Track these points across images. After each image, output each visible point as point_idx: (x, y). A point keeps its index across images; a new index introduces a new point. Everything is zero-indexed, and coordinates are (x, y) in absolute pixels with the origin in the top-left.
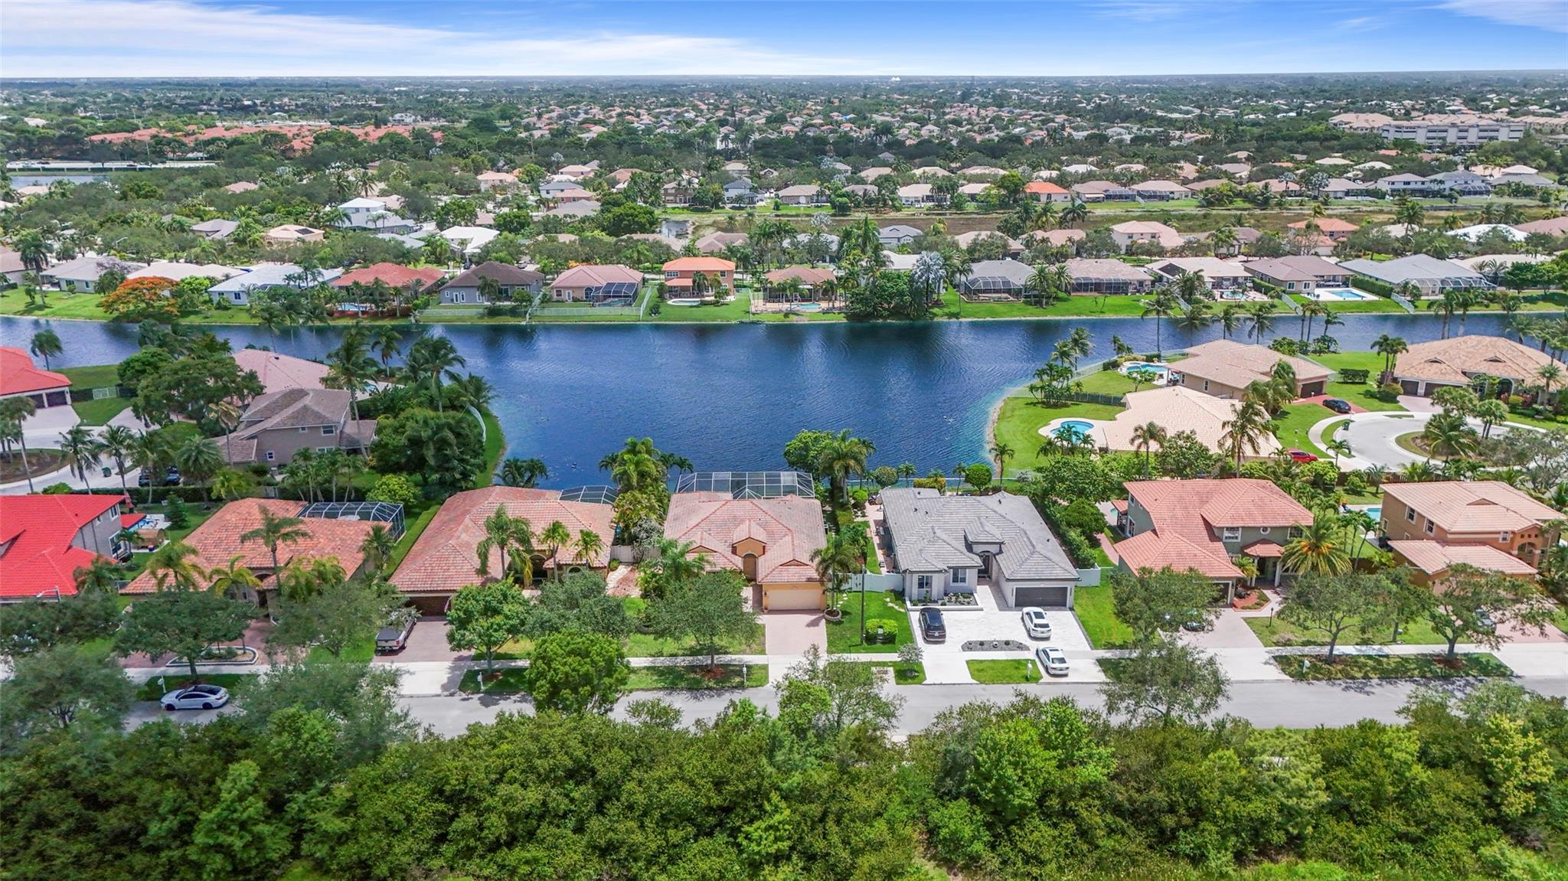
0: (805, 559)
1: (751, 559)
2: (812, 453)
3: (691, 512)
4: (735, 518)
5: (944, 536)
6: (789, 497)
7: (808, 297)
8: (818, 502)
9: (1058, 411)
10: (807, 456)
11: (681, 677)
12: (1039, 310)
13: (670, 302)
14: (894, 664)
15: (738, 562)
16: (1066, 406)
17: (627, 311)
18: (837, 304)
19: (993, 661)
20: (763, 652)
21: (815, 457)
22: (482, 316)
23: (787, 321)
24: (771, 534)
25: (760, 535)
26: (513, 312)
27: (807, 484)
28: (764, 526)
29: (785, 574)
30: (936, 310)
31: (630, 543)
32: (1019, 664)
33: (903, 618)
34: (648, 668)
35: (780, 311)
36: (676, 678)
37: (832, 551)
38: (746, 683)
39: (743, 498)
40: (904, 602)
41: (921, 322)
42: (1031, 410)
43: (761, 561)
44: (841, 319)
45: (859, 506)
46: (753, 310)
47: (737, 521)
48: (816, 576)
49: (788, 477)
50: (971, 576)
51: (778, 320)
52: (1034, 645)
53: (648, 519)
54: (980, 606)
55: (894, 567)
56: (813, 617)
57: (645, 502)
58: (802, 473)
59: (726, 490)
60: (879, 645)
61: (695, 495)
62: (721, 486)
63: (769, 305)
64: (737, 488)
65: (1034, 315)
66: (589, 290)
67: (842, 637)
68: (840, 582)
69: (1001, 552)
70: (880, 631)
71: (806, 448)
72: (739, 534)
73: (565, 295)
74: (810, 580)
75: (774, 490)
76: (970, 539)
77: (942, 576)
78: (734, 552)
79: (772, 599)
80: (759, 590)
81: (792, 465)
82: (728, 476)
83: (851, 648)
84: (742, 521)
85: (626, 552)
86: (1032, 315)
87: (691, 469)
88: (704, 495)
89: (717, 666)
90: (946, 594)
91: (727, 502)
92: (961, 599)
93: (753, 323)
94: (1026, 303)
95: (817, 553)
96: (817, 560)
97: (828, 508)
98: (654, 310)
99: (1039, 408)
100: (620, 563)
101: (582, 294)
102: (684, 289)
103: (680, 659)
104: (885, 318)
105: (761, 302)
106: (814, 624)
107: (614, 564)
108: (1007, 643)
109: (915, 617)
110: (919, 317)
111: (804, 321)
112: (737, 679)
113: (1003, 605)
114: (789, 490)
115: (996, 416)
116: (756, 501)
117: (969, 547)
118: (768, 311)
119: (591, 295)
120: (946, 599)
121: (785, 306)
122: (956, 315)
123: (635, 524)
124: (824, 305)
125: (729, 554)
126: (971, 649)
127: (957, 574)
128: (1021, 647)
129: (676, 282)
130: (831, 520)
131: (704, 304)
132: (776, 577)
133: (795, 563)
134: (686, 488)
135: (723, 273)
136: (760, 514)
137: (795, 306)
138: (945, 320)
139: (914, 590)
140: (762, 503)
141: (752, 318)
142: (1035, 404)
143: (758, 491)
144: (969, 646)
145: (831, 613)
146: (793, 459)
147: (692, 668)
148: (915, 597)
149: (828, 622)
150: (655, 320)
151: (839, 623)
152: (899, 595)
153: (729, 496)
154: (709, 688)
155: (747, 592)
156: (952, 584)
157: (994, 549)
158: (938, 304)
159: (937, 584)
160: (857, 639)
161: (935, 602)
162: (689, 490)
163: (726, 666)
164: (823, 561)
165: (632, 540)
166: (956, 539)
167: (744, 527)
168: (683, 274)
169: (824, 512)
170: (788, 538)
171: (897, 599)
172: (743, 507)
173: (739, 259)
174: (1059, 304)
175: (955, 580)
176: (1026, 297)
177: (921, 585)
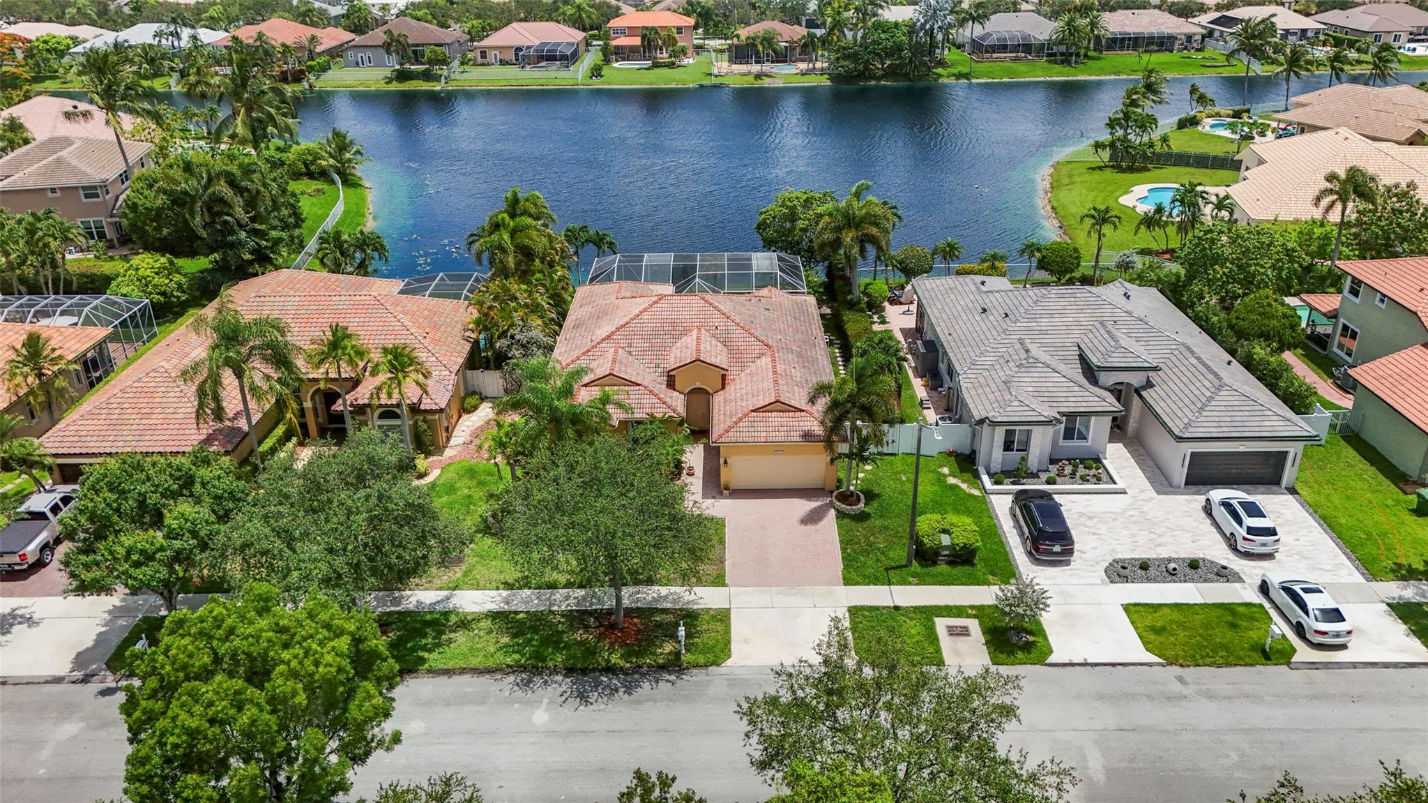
0: (799, 399)
1: (700, 398)
2: (801, 224)
3: (600, 315)
4: (674, 325)
5: (1045, 357)
6: (764, 292)
7: (782, 57)
8: (812, 300)
9: (1136, 175)
10: (791, 230)
11: (554, 640)
12: (1067, 69)
13: (616, 65)
14: (980, 612)
15: (678, 403)
16: (1146, 169)
17: (563, 74)
18: (818, 65)
19: (1177, 606)
20: (719, 581)
21: (804, 230)
22: (389, 80)
23: (758, 84)
24: (734, 352)
25: (718, 356)
26: (427, 76)
27: (794, 271)
28: (724, 340)
29: (760, 426)
30: (939, 70)
31: (498, 367)
32: (1232, 614)
33: (980, 509)
34: (495, 616)
35: (750, 73)
36: (545, 642)
37: (851, 386)
38: (686, 658)
39: (692, 291)
40: (977, 476)
41: (922, 84)
42: (1097, 175)
43: (718, 400)
44: (824, 81)
45: (875, 306)
46: (716, 72)
47: (677, 331)
48: (818, 430)
49: (763, 261)
50: (1099, 429)
51: (748, 82)
52: (1253, 571)
53: (525, 326)
54: (1120, 485)
55: (952, 409)
56: (814, 504)
57: (523, 299)
58: (783, 255)
59: (664, 281)
60: (943, 568)
61: (612, 287)
62: (657, 275)
63: (735, 67)
64: (682, 278)
65: (1061, 74)
66: (519, 49)
67: (869, 549)
68: (864, 442)
69: (1149, 385)
70: (945, 540)
71: (792, 217)
72: (680, 353)
73: (491, 55)
74: (807, 436)
75: (742, 280)
76: (1095, 360)
77: (1050, 430)
78: (671, 384)
79: (738, 470)
80: (713, 454)
81: (769, 244)
82: (668, 259)
83: (887, 575)
84: (686, 331)
85: (491, 381)
86: (1059, 74)
87: (613, 248)
88: (627, 287)
89: (629, 612)
90: (1053, 461)
91: (661, 297)
92: (1081, 471)
93: (715, 86)
94: (1049, 62)
95: (822, 389)
96: (823, 402)
97: (827, 310)
98: (596, 72)
99: (1108, 174)
100: (483, 399)
101: (510, 56)
102: (633, 49)
103: (560, 594)
104: (878, 79)
105: (725, 64)
106: (812, 518)
107: (471, 401)
108: (1194, 565)
109: (1002, 504)
110: (920, 78)
111: (778, 83)
112: (668, 647)
113: (1161, 481)
114: (766, 280)
115: (1047, 184)
116: (710, 297)
117: (1090, 372)
118: (736, 74)
119: (521, 57)
120: (1054, 469)
121: (756, 68)
122: (966, 76)
123: (503, 334)
124: (803, 66)
125: (661, 389)
126: (1126, 579)
127: (1072, 424)
128: (1223, 574)
129: (622, 41)
130: (835, 327)
131: (656, 65)
132: (745, 432)
133: (779, 406)
134: (602, 277)
135: (679, 30)
136: (718, 320)
137: (767, 67)
138: (952, 81)
139: (993, 452)
140: (724, 301)
141: (714, 81)
142: (1100, 168)
143: (716, 283)
144: (1120, 571)
145: (846, 497)
146: (770, 233)
147: (578, 618)
148: (996, 466)
149: (841, 515)
150: (597, 84)
151: (862, 517)
152: (966, 462)
153: (669, 289)
154: (610, 670)
155: (694, 456)
156: (1062, 443)
157: (1136, 379)
158: (942, 63)
159: (1040, 444)
160: (900, 553)
161: (1034, 475)
162: (609, 279)
163: (646, 612)
164: (835, 404)
165: (498, 361)
166: (1064, 360)
167: (689, 340)
168: (631, 31)
169: (823, 316)
170: (765, 361)
171: (963, 470)
172: (689, 307)
173: (700, 15)
174: (1091, 63)
175: (1069, 434)
176: (1049, 55)
177: (1008, 447)
